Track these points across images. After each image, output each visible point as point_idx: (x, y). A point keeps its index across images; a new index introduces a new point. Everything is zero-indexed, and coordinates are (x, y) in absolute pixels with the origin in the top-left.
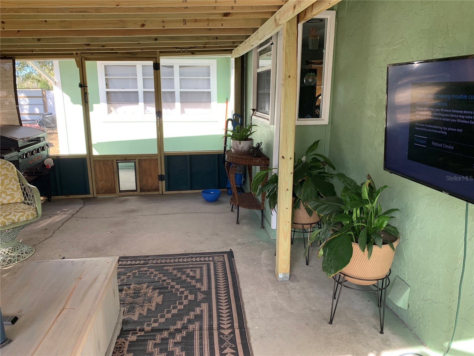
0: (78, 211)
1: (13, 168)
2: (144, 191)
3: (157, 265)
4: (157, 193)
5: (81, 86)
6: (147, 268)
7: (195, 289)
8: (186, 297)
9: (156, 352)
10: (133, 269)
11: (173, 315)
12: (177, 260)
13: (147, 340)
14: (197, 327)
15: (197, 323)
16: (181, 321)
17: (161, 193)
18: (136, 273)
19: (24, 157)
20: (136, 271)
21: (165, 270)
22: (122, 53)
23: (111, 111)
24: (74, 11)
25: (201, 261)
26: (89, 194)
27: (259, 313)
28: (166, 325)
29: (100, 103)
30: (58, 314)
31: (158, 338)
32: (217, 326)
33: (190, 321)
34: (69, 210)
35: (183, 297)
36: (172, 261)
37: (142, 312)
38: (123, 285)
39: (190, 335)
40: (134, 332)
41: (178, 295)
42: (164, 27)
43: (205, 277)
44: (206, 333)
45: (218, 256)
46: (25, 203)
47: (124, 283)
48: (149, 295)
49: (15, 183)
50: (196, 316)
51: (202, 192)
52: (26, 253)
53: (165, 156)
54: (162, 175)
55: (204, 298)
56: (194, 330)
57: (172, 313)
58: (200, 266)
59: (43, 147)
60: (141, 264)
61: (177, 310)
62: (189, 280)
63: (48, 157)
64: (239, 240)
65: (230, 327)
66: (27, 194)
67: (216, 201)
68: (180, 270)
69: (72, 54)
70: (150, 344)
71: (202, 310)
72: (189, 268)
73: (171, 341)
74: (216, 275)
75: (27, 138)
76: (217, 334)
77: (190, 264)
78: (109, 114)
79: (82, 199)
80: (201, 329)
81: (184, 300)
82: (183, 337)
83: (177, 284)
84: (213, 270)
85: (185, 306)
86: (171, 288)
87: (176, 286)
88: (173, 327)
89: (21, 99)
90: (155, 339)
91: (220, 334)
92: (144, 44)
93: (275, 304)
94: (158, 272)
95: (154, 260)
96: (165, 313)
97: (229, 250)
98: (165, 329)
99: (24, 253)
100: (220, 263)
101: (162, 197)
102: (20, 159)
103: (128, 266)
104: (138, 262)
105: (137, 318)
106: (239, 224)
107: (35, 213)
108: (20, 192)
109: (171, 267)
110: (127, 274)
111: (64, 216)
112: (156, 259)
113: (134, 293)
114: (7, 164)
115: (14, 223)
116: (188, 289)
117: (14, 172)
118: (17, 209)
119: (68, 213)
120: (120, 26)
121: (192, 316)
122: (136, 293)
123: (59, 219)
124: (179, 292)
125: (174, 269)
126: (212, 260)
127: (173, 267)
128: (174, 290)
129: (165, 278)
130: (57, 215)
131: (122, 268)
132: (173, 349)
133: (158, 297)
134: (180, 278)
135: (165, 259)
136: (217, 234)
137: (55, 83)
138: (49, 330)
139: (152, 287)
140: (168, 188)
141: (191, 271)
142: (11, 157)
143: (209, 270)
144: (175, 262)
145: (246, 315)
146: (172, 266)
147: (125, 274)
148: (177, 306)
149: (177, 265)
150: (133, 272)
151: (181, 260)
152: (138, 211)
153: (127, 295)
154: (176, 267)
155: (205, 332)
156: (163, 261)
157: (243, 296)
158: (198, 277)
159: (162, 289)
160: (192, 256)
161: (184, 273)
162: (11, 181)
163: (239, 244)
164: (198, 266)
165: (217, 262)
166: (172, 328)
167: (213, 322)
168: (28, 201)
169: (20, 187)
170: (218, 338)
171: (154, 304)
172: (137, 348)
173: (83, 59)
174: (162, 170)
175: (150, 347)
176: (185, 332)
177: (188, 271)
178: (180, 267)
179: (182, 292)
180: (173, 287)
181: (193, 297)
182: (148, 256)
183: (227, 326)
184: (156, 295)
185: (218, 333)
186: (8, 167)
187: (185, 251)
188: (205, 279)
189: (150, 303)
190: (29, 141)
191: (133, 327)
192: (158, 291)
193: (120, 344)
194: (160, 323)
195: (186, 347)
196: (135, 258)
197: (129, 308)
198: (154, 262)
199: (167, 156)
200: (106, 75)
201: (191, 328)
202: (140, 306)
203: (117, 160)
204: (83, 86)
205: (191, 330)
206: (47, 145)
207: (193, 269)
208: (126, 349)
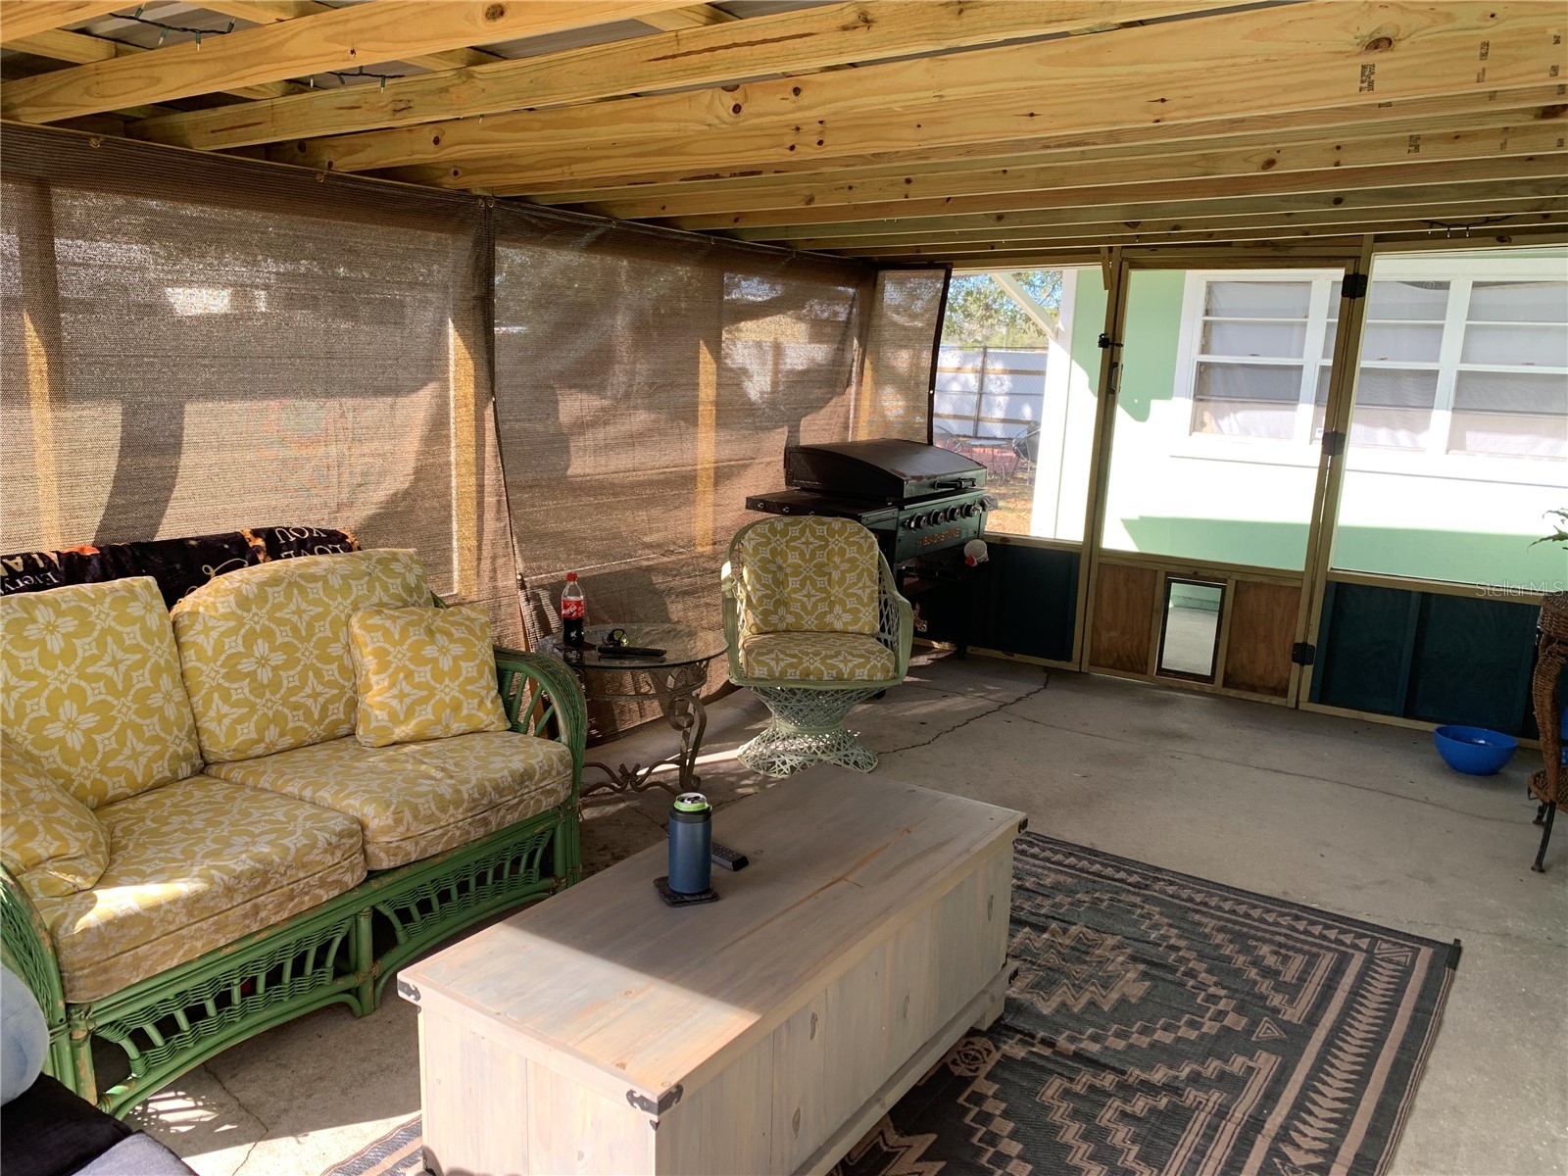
0: (1019, 699)
1: (871, 546)
2: (1237, 687)
3: (1176, 901)
4: (1277, 700)
5: (1104, 342)
6: (1139, 899)
7: (1261, 1004)
8: (1220, 1015)
9: (1062, 1110)
10: (1097, 887)
11: (1153, 1045)
12: (1242, 909)
13: (1051, 1072)
14: (1211, 1104)
15: (1217, 1094)
16: (1171, 1068)
17: (1293, 706)
18: (1102, 901)
19: (913, 525)
20: (1106, 896)
21: (1193, 923)
22: (1246, 245)
23: (1203, 424)
24: (1052, 145)
25: (1324, 937)
26: (1069, 659)
27: (1455, 1159)
28: (1120, 1060)
29: (1175, 399)
30: (824, 884)
31: (1084, 1080)
32: (1276, 1129)
33: (1195, 1079)
34: (998, 691)
35: (1211, 1010)
36: (1227, 906)
37: (1070, 1001)
38: (1054, 918)
39: (1178, 1117)
40: (1028, 1038)
41: (1199, 1001)
42: (1337, 164)
43: (1312, 987)
44: (1229, 1130)
45: (1395, 944)
46: (879, 639)
47: (1059, 914)
48: (1110, 968)
49: (868, 583)
50: (1223, 1075)
51: (1438, 730)
52: (856, 763)
53: (1328, 584)
54: (1305, 644)
55: (1275, 1040)
56: (1197, 1108)
57: (1155, 1037)
58: (1315, 950)
59: (969, 507)
60: (1130, 884)
61: (1173, 1035)
62: (1253, 973)
63: (979, 534)
64: (1510, 924)
65: (1321, 1151)
66: (888, 616)
67: (1491, 774)
68: (1238, 938)
69: (1098, 251)
70: (1054, 1086)
71: (1250, 1070)
72: (1271, 942)
73: (1116, 1104)
74: (1355, 994)
75: (929, 478)
76: (1267, 1149)
77: (1280, 934)
78: (1194, 434)
79: (1046, 669)
80: (1222, 1113)
81: (1210, 1020)
82: (1153, 1111)
83: (1209, 971)
84: (1352, 977)
85: (1203, 1036)
86: (1185, 974)
87: (1203, 975)
88: (1137, 1072)
89: (992, 376)
90: (1072, 1080)
91: (1274, 1151)
92: (1305, 218)
93: (1536, 1159)
94: (1166, 920)
95: (1171, 883)
96: (1134, 1029)
97: (1452, 942)
98: (1114, 1069)
99: (851, 763)
100: (1392, 966)
101: (1294, 718)
102: (900, 528)
103: (1090, 877)
104: (1122, 875)
105: (1050, 1010)
106: (1542, 871)
107: (891, 667)
108: (873, 610)
109: (1214, 922)
110: (1078, 893)
111: (980, 703)
112: (1178, 884)
113: (1073, 948)
114: (862, 535)
115: (839, 679)
116: (1237, 995)
117: (872, 558)
118: (855, 648)
119: (993, 697)
120: (1198, 170)
121: (1211, 1069)
122: (1079, 950)
123: (965, 708)
124: (1202, 995)
125: (1221, 930)
126: (1365, 947)
127: (1222, 923)
128: (1191, 983)
129: (1182, 943)
130: (963, 695)
131: (1071, 875)
132: (1111, 1125)
133: (1136, 984)
134: (1229, 959)
135: (1208, 892)
136: (1429, 880)
137: (1057, 333)
138: (793, 907)
139: (1129, 951)
140: (1322, 693)
141: (1276, 953)
142: (879, 521)
143: (1337, 972)
144: (1234, 912)
145: (1402, 1146)
146: (1220, 918)
147: (1071, 892)
148: (1179, 1027)
149: (1235, 923)
150: (1097, 895)
151: (1256, 913)
152: (1191, 738)
153: (1051, 947)
154: (1230, 925)
155: (1230, 1127)
156: (1199, 898)
157: (1423, 1088)
158: (1290, 974)
159: (1154, 967)
160: (1299, 913)
161: (1246, 950)
162: (860, 577)
163: (1505, 935)
164: (1306, 947)
165: (1382, 960)
166: (1135, 1073)
167: (1270, 1113)
168: (885, 636)
169: (876, 595)
170: (1264, 1163)
171: (1114, 996)
172: (1014, 1078)
173: (1125, 264)
174: (1309, 628)
175: (1050, 1092)
176: (1165, 1101)
177: (1265, 950)
178: (1245, 930)
179: (1213, 999)
180: (1191, 974)
181: (1243, 1025)
182: (1158, 870)
183: (1313, 1143)
184: (1131, 975)
185: (1270, 1149)
186: (862, 541)
187: (1285, 893)
188: (1310, 991)
189: (1105, 987)
190: (932, 486)
191: (1027, 1027)
192: (1142, 967)
193: (978, 1051)
194: (1107, 1048)
195: (1150, 1137)
196: (1118, 862)
197: (1042, 978)
198: (1171, 890)
199: (1338, 583)
200: (1207, 313)
201: (1191, 1097)
202: (1074, 985)
203: (1168, 574)
204: (1111, 342)
205: (1189, 1102)
206: (982, 504)
207: (1283, 951)
208: (989, 1068)
